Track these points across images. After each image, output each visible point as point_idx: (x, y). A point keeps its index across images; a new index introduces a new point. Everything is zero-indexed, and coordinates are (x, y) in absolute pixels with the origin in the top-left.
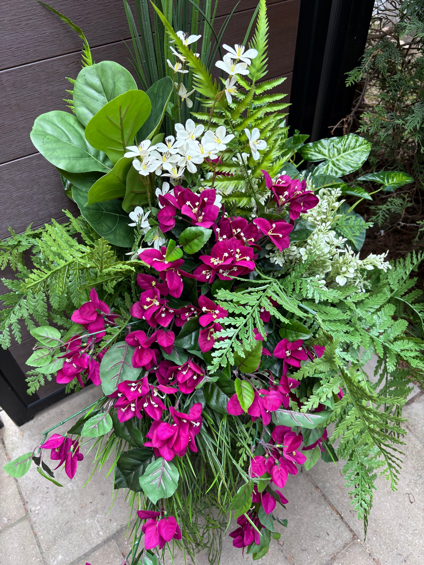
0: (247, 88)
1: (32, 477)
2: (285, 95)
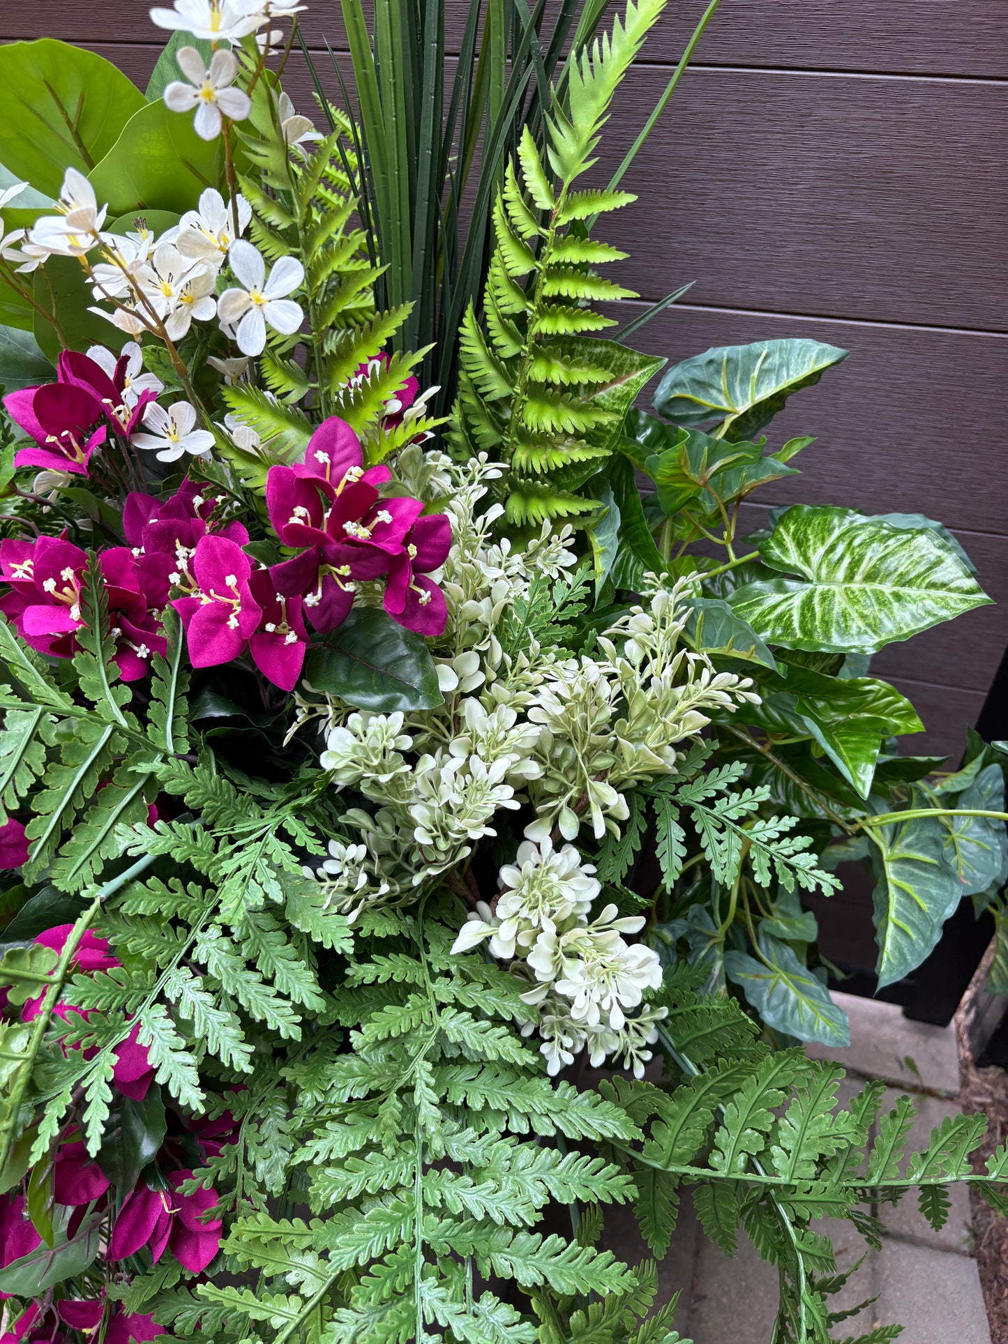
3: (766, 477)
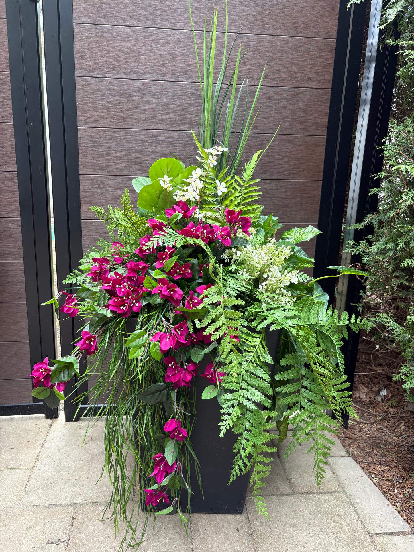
0: (242, 184)
1: (52, 449)
2: (260, 188)
3: (279, 228)
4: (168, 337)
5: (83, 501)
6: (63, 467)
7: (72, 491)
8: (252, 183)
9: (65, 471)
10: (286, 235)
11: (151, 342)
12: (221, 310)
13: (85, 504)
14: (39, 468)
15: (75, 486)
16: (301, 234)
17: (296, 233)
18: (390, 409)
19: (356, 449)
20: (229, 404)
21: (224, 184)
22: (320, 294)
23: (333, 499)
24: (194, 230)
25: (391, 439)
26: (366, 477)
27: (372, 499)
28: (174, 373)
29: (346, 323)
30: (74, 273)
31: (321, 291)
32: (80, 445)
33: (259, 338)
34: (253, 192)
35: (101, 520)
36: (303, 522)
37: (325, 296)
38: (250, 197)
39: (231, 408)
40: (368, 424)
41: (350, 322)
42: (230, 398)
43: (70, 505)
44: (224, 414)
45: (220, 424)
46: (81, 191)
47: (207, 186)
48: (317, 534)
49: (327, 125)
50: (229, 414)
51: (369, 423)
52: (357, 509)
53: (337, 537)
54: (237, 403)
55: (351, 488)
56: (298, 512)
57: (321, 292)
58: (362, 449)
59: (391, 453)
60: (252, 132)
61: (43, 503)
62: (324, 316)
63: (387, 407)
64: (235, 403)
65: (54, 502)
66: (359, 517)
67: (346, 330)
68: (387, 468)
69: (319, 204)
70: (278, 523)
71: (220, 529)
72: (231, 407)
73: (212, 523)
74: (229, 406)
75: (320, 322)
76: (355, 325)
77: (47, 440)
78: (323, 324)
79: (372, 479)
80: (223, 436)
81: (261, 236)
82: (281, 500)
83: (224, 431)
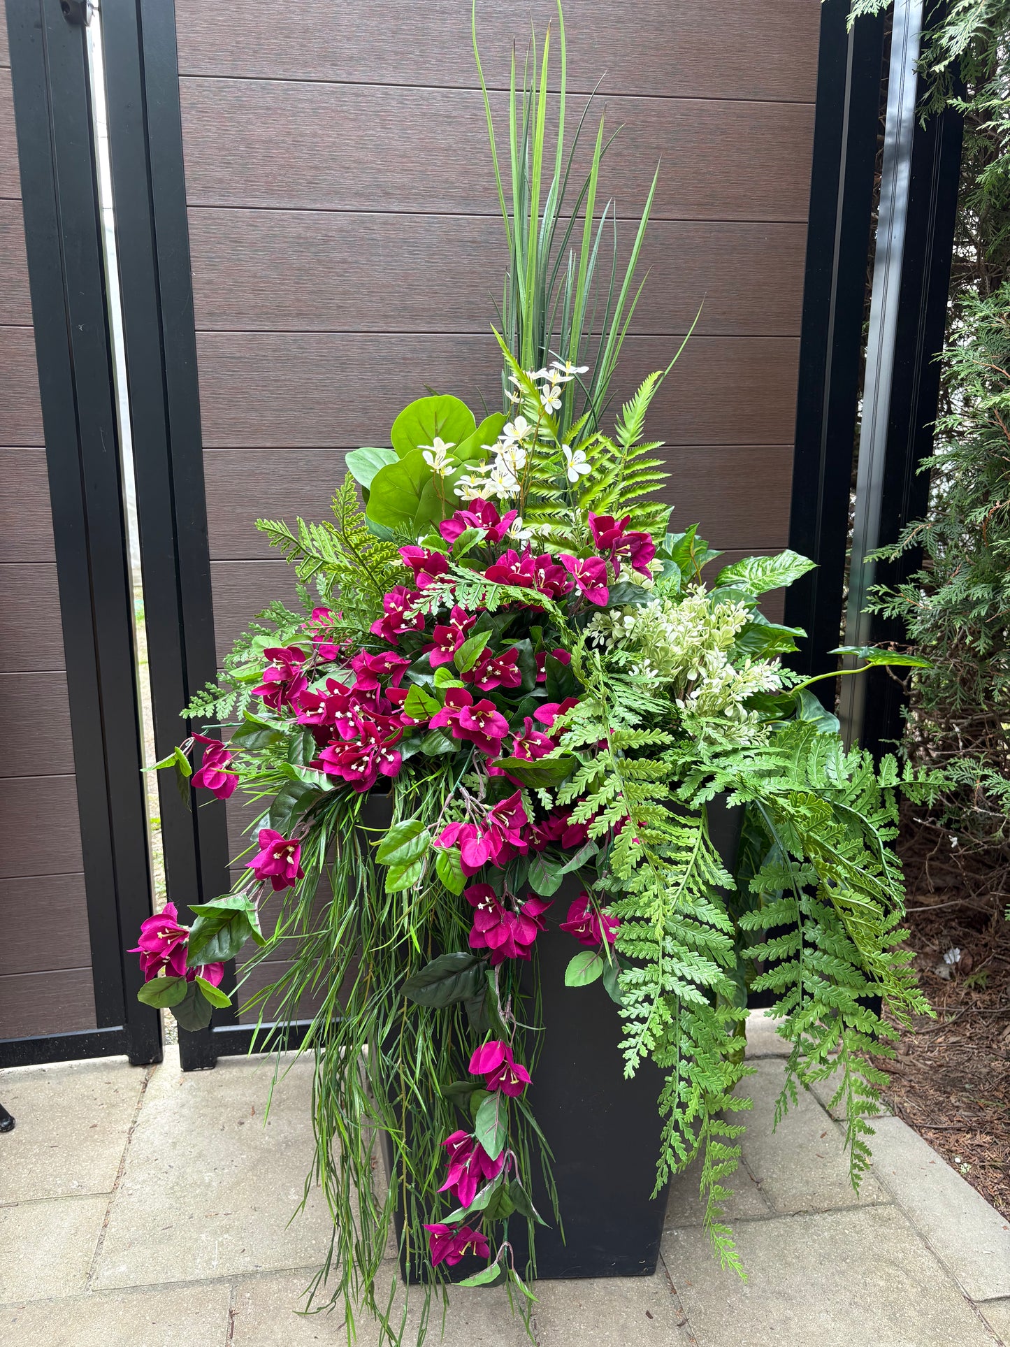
0: (618, 455)
1: (156, 1143)
2: (662, 462)
3: (710, 559)
4: (479, 834)
5: (251, 1268)
6: (191, 1185)
7: (221, 1244)
8: (642, 451)
9: (195, 1197)
10: (730, 575)
11: (437, 849)
12: (608, 762)
13: (258, 1276)
14: (130, 1192)
15: (227, 1232)
16: (768, 572)
17: (754, 570)
18: (975, 996)
19: (907, 1097)
20: (640, 994)
21: (581, 454)
22: (817, 718)
23: (871, 1223)
24: (517, 568)
25: (985, 1066)
26: (941, 1162)
27: (964, 1216)
28: (492, 924)
29: (894, 784)
30: (208, 691)
31: (818, 709)
32: (227, 1128)
33: (698, 827)
34: (647, 474)
35: (305, 1314)
36: (807, 1283)
37: (830, 722)
38: (640, 485)
39: (646, 1004)
40: (923, 1034)
41: (902, 780)
42: (641, 981)
43: (220, 1280)
44: (629, 1020)
45: (621, 1046)
46: (209, 489)
47: (536, 461)
48: (844, 1310)
49: (801, 310)
50: (643, 1020)
51: (928, 1033)
52: (933, 1241)
53: (894, 1314)
54: (659, 990)
55: (912, 1192)
56: (790, 1259)
57: (818, 712)
58: (921, 1097)
59: (991, 1100)
60: (629, 332)
61: (150, 1279)
62: (841, 767)
63: (965, 991)
64: (653, 990)
65: (177, 1275)
66: (939, 1261)
67: (894, 799)
68: (988, 1138)
69: (790, 501)
70: (747, 1290)
71: (605, 1316)
72: (644, 1001)
73: (583, 1302)
74: (640, 1000)
75: (834, 782)
76: (914, 788)
77: (139, 1120)
78: (840, 788)
79: (956, 1167)
80: (633, 1074)
81: (674, 579)
82: (745, 1232)
83: (635, 1062)
